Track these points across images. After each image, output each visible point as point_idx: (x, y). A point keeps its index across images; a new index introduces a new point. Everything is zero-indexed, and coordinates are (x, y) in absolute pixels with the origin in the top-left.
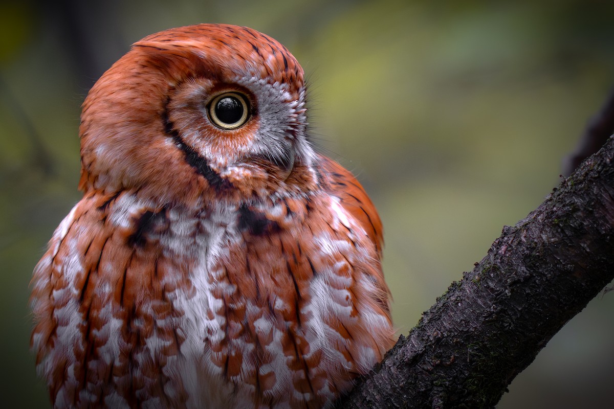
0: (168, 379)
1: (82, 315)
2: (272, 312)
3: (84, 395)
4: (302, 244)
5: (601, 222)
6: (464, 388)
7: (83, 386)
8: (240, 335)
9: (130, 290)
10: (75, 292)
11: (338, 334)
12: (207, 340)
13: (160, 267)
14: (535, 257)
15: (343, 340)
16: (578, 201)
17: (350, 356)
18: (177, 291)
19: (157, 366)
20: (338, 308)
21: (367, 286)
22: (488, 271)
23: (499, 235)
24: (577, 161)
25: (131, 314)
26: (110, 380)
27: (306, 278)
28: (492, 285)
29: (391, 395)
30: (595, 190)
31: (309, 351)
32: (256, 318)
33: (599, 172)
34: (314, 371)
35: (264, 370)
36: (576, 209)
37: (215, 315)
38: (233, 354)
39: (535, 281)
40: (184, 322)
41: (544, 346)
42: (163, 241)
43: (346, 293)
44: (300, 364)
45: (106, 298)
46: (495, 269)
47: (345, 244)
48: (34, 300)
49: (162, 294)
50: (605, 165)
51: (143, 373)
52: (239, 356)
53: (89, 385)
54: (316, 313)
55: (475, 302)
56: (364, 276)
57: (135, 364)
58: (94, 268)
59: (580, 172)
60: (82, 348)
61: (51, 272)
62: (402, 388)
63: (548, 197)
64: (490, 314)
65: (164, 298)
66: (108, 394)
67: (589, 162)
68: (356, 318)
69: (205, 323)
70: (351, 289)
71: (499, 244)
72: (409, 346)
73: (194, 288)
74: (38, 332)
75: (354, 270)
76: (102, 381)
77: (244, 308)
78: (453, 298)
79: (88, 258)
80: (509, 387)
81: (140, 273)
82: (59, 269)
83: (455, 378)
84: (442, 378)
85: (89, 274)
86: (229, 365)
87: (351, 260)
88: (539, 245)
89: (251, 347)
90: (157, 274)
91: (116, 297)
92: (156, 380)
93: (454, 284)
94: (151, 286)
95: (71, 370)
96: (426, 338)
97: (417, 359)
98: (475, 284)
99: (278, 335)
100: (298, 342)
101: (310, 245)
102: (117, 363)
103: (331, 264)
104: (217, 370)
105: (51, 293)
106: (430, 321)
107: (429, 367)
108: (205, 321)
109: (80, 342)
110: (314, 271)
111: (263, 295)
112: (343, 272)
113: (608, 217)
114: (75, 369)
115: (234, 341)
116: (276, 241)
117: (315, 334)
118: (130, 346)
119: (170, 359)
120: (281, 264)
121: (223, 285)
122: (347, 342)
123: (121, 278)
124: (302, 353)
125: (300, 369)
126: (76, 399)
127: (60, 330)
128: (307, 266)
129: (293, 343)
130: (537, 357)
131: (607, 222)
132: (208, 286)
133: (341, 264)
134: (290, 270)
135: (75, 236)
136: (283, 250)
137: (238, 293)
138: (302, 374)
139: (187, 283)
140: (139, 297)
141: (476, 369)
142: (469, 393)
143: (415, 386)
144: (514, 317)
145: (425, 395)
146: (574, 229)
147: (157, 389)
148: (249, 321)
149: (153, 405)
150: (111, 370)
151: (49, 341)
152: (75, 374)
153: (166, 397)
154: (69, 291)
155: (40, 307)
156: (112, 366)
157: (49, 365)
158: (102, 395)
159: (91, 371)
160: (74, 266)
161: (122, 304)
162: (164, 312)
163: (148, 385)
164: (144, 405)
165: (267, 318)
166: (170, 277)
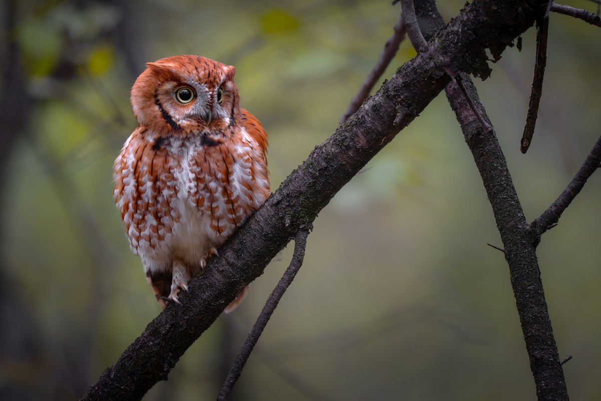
0: (172, 209)
1: (135, 180)
2: (217, 179)
3: (136, 216)
4: (229, 149)
5: (357, 143)
6: (299, 215)
7: (136, 212)
8: (203, 189)
9: (155, 169)
10: (132, 170)
11: (246, 189)
12: (189, 192)
13: (167, 159)
14: (329, 158)
15: (248, 191)
16: (347, 134)
17: (251, 198)
18: (175, 169)
19: (168, 203)
20: (246, 177)
21: (258, 167)
22: (309, 165)
23: (313, 149)
24: (347, 117)
25: (156, 180)
26: (147, 209)
27: (231, 164)
29: (268, 218)
30: (355, 129)
31: (233, 196)
32: (210, 182)
34: (236, 205)
35: (214, 205)
36: (346, 138)
37: (192, 181)
38: (201, 198)
39: (329, 169)
40: (179, 183)
41: (333, 196)
42: (168, 148)
43: (249, 170)
44: (230, 201)
45: (145, 172)
46: (312, 164)
47: (248, 149)
48: (115, 175)
49: (169, 171)
50: (359, 119)
51: (162, 206)
52: (203, 199)
53: (138, 211)
54: (236, 179)
55: (304, 178)
56: (257, 163)
57: (158, 202)
58: (139, 159)
59: (349, 121)
60: (135, 195)
61: (122, 161)
62: (272, 215)
63: (335, 133)
64: (310, 184)
65: (170, 172)
66: (146, 215)
67: (352, 117)
68: (254, 181)
69: (188, 184)
70: (251, 169)
71: (314, 153)
72: (275, 197)
73: (183, 168)
74: (117, 189)
75: (252, 160)
76: (144, 210)
77: (204, 177)
78: (294, 177)
79: (137, 154)
80: (318, 214)
81: (159, 161)
82: (125, 160)
83: (295, 211)
84: (290, 211)
85: (138, 162)
86: (199, 202)
87: (251, 156)
89: (208, 195)
90: (166, 161)
91: (149, 172)
92: (167, 209)
94: (164, 167)
95: (130, 205)
96: (282, 194)
97: (279, 202)
98: (303, 170)
99: (220, 189)
100: (229, 192)
101: (233, 149)
102: (151, 202)
103: (242, 157)
104: (194, 205)
105: (122, 171)
106: (284, 186)
107: (284, 206)
109: (134, 192)
110: (234, 161)
111: (212, 172)
112: (247, 161)
113: (360, 141)
114: (132, 205)
115: (200, 192)
116: (218, 148)
117: (236, 189)
118: (155, 194)
119: (173, 199)
120: (220, 157)
121: (195, 167)
122: (250, 192)
123: (151, 163)
124: (231, 197)
125: (229, 204)
126: (133, 217)
127: (126, 187)
128: (232, 158)
129: (226, 192)
130: (330, 201)
131: (360, 143)
132: (188, 168)
133: (246, 157)
134: (224, 161)
135: (132, 145)
136: (221, 152)
137: (202, 170)
138: (231, 206)
139: (179, 165)
140: (159, 172)
141: (304, 207)
142: (301, 217)
143: (278, 214)
144: (320, 184)
145: (283, 218)
146: (346, 146)
147: (168, 213)
148: (207, 183)
149: (166, 220)
150: (148, 205)
151: (121, 193)
152: (132, 207)
153: (172, 216)
154: (129, 170)
155: (117, 178)
156: (148, 203)
157: (121, 203)
158: (144, 216)
159: (139, 205)
160: (131, 159)
161: (152, 175)
162: (170, 179)
163: (163, 211)
164: (162, 220)
165: (214, 182)
166: (172, 163)
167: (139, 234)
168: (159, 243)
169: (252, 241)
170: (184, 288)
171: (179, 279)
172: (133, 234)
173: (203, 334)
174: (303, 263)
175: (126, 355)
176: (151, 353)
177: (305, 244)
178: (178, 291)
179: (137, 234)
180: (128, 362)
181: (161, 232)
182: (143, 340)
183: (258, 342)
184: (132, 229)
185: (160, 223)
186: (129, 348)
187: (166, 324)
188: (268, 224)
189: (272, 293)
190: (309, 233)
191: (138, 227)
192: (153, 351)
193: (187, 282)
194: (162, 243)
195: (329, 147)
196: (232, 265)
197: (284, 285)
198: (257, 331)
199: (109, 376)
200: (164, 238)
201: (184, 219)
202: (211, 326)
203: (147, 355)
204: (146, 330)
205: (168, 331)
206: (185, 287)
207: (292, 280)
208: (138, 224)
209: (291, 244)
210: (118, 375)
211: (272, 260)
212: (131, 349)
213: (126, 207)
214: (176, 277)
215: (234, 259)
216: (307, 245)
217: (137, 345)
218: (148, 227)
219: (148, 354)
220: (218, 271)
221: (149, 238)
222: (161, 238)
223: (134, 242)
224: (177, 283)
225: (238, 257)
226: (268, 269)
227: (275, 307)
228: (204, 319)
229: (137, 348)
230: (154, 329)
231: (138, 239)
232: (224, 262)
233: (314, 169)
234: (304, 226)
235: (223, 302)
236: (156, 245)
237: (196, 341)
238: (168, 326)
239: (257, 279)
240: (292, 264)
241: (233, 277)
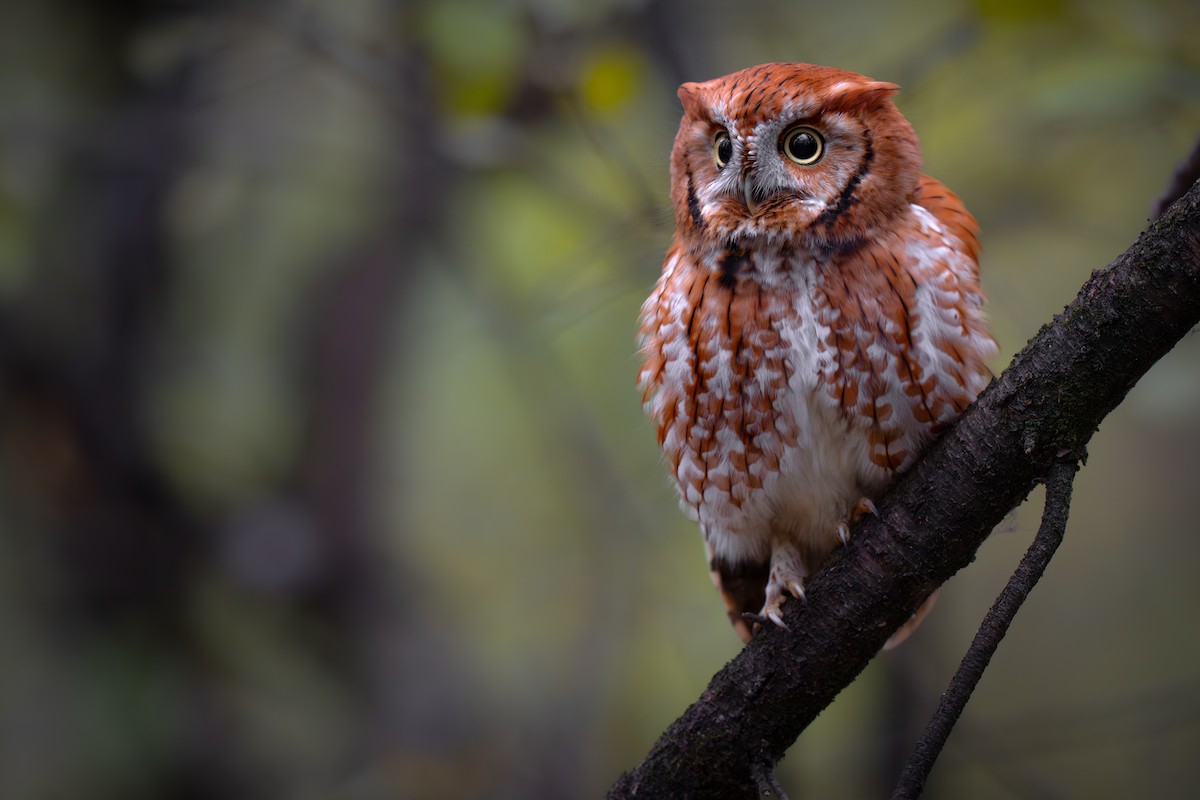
0: (779, 414)
1: (690, 349)
2: (883, 336)
3: (695, 431)
4: (896, 256)
5: (1189, 264)
6: (1055, 427)
7: (695, 421)
8: (855, 362)
9: (736, 322)
10: (683, 327)
11: (950, 358)
12: (820, 373)
13: (763, 301)
14: (1122, 299)
15: (954, 362)
16: (1165, 244)
17: (961, 381)
18: (783, 321)
19: (768, 400)
20: (946, 328)
22: (1078, 313)
23: (1088, 278)
24: (1165, 205)
25: (739, 346)
26: (720, 415)
28: (1081, 327)
29: (984, 435)
30: (1182, 233)
31: (923, 377)
32: (868, 346)
33: (1185, 216)
34: (930, 397)
35: (880, 402)
36: (1163, 253)
37: (825, 344)
38: (849, 384)
39: (1124, 324)
40: (792, 353)
41: (1133, 385)
43: (954, 312)
44: (917, 389)
45: (713, 331)
46: (1084, 311)
48: (641, 336)
49: (769, 324)
50: (1191, 209)
51: (755, 407)
52: (855, 386)
53: (700, 420)
54: (926, 336)
55: (1065, 344)
57: (745, 397)
58: (698, 305)
59: (1168, 216)
60: (692, 382)
61: (658, 308)
62: (995, 429)
63: (1136, 241)
64: (1080, 356)
65: (771, 328)
66: (720, 429)
67: (1176, 206)
68: (966, 339)
69: (816, 356)
70: (958, 307)
71: (1088, 287)
72: (1001, 388)
73: (800, 317)
74: (647, 369)
76: (713, 416)
77: (854, 334)
78: (1043, 341)
79: (692, 296)
80: (1099, 426)
81: (744, 307)
82: (665, 305)
83: (1046, 418)
84: (1034, 418)
85: (694, 310)
86: (844, 396)
87: (954, 271)
88: (1128, 288)
89: (866, 376)
90: (760, 305)
91: (724, 332)
92: (766, 414)
93: (1044, 327)
94: (756, 317)
95: (681, 407)
96: (1017, 379)
97: (1009, 399)
98: (1065, 326)
99: (893, 360)
100: (913, 367)
101: (906, 257)
102: (729, 398)
104: (833, 402)
105: (658, 328)
106: (1022, 363)
107: (1021, 408)
108: (817, 353)
109: (690, 375)
110: (916, 286)
111: (870, 320)
113: (1195, 259)
114: (686, 405)
115: (848, 371)
117: (928, 358)
118: (739, 377)
120: (880, 280)
121: (826, 311)
123: (725, 312)
124: (917, 378)
125: (916, 394)
126: (688, 435)
127: (668, 365)
128: (908, 280)
129: (908, 367)
130: (1126, 397)
131: (1194, 264)
132: (813, 316)
133: (945, 275)
134: (893, 288)
135: (680, 276)
136: (878, 265)
137: (843, 318)
139: (792, 311)
140: (746, 329)
141: (1067, 411)
142: (1060, 433)
143: (1007, 426)
144: (1104, 358)
145: (1017, 435)
146: (1163, 271)
147: (768, 424)
148: (861, 347)
149: (765, 440)
150: (722, 404)
151: (658, 377)
152: (686, 410)
153: (778, 432)
154: (676, 327)
155: (649, 344)
156: (723, 400)
157: (658, 402)
158: (713, 430)
159: (702, 405)
160: (680, 305)
161: (729, 334)
162: (772, 342)
163: (759, 420)
164: (756, 440)
165: (879, 344)
166: (774, 307)
167: (704, 474)
168: (750, 496)
169: (950, 487)
170: (797, 592)
171: (785, 575)
172: (688, 474)
173: (838, 697)
174: (1066, 537)
175: (664, 745)
176: (720, 739)
177: (1068, 494)
178: (782, 599)
179: (700, 474)
180: (670, 759)
181: (754, 468)
182: (704, 711)
183: (961, 716)
184: (687, 464)
185: (753, 449)
186: (672, 728)
187: (755, 673)
188: (985, 448)
189: (993, 603)
190: (1078, 469)
191: (700, 457)
192: (726, 736)
193: (801, 580)
194: (759, 494)
195: (1123, 274)
196: (903, 541)
197: (1021, 587)
198: (960, 690)
199: (626, 791)
200: (761, 481)
201: (805, 439)
202: (857, 678)
203: (711, 745)
204: (711, 687)
205: (760, 691)
206: (799, 589)
207: (1041, 574)
208: (700, 452)
209: (1038, 495)
210: (647, 789)
211: (996, 529)
212: (675, 731)
213: (672, 412)
214: (779, 569)
215: (908, 528)
216: (1073, 495)
217: (689, 721)
218: (725, 457)
219: (714, 741)
220: (873, 554)
221: (730, 483)
222: (755, 483)
223: (693, 492)
224: (780, 580)
225: (917, 522)
226: (986, 550)
227: (1001, 635)
228: (841, 662)
229: (691, 727)
230: (726, 685)
231: (702, 485)
232: (885, 535)
233: (1090, 323)
234: (1067, 452)
235: (884, 624)
236: (743, 500)
237: (822, 713)
238: (759, 679)
239: (961, 572)
240: (1040, 538)
241: (905, 568)
